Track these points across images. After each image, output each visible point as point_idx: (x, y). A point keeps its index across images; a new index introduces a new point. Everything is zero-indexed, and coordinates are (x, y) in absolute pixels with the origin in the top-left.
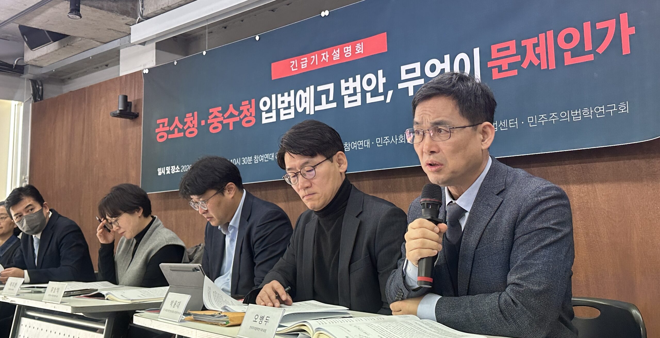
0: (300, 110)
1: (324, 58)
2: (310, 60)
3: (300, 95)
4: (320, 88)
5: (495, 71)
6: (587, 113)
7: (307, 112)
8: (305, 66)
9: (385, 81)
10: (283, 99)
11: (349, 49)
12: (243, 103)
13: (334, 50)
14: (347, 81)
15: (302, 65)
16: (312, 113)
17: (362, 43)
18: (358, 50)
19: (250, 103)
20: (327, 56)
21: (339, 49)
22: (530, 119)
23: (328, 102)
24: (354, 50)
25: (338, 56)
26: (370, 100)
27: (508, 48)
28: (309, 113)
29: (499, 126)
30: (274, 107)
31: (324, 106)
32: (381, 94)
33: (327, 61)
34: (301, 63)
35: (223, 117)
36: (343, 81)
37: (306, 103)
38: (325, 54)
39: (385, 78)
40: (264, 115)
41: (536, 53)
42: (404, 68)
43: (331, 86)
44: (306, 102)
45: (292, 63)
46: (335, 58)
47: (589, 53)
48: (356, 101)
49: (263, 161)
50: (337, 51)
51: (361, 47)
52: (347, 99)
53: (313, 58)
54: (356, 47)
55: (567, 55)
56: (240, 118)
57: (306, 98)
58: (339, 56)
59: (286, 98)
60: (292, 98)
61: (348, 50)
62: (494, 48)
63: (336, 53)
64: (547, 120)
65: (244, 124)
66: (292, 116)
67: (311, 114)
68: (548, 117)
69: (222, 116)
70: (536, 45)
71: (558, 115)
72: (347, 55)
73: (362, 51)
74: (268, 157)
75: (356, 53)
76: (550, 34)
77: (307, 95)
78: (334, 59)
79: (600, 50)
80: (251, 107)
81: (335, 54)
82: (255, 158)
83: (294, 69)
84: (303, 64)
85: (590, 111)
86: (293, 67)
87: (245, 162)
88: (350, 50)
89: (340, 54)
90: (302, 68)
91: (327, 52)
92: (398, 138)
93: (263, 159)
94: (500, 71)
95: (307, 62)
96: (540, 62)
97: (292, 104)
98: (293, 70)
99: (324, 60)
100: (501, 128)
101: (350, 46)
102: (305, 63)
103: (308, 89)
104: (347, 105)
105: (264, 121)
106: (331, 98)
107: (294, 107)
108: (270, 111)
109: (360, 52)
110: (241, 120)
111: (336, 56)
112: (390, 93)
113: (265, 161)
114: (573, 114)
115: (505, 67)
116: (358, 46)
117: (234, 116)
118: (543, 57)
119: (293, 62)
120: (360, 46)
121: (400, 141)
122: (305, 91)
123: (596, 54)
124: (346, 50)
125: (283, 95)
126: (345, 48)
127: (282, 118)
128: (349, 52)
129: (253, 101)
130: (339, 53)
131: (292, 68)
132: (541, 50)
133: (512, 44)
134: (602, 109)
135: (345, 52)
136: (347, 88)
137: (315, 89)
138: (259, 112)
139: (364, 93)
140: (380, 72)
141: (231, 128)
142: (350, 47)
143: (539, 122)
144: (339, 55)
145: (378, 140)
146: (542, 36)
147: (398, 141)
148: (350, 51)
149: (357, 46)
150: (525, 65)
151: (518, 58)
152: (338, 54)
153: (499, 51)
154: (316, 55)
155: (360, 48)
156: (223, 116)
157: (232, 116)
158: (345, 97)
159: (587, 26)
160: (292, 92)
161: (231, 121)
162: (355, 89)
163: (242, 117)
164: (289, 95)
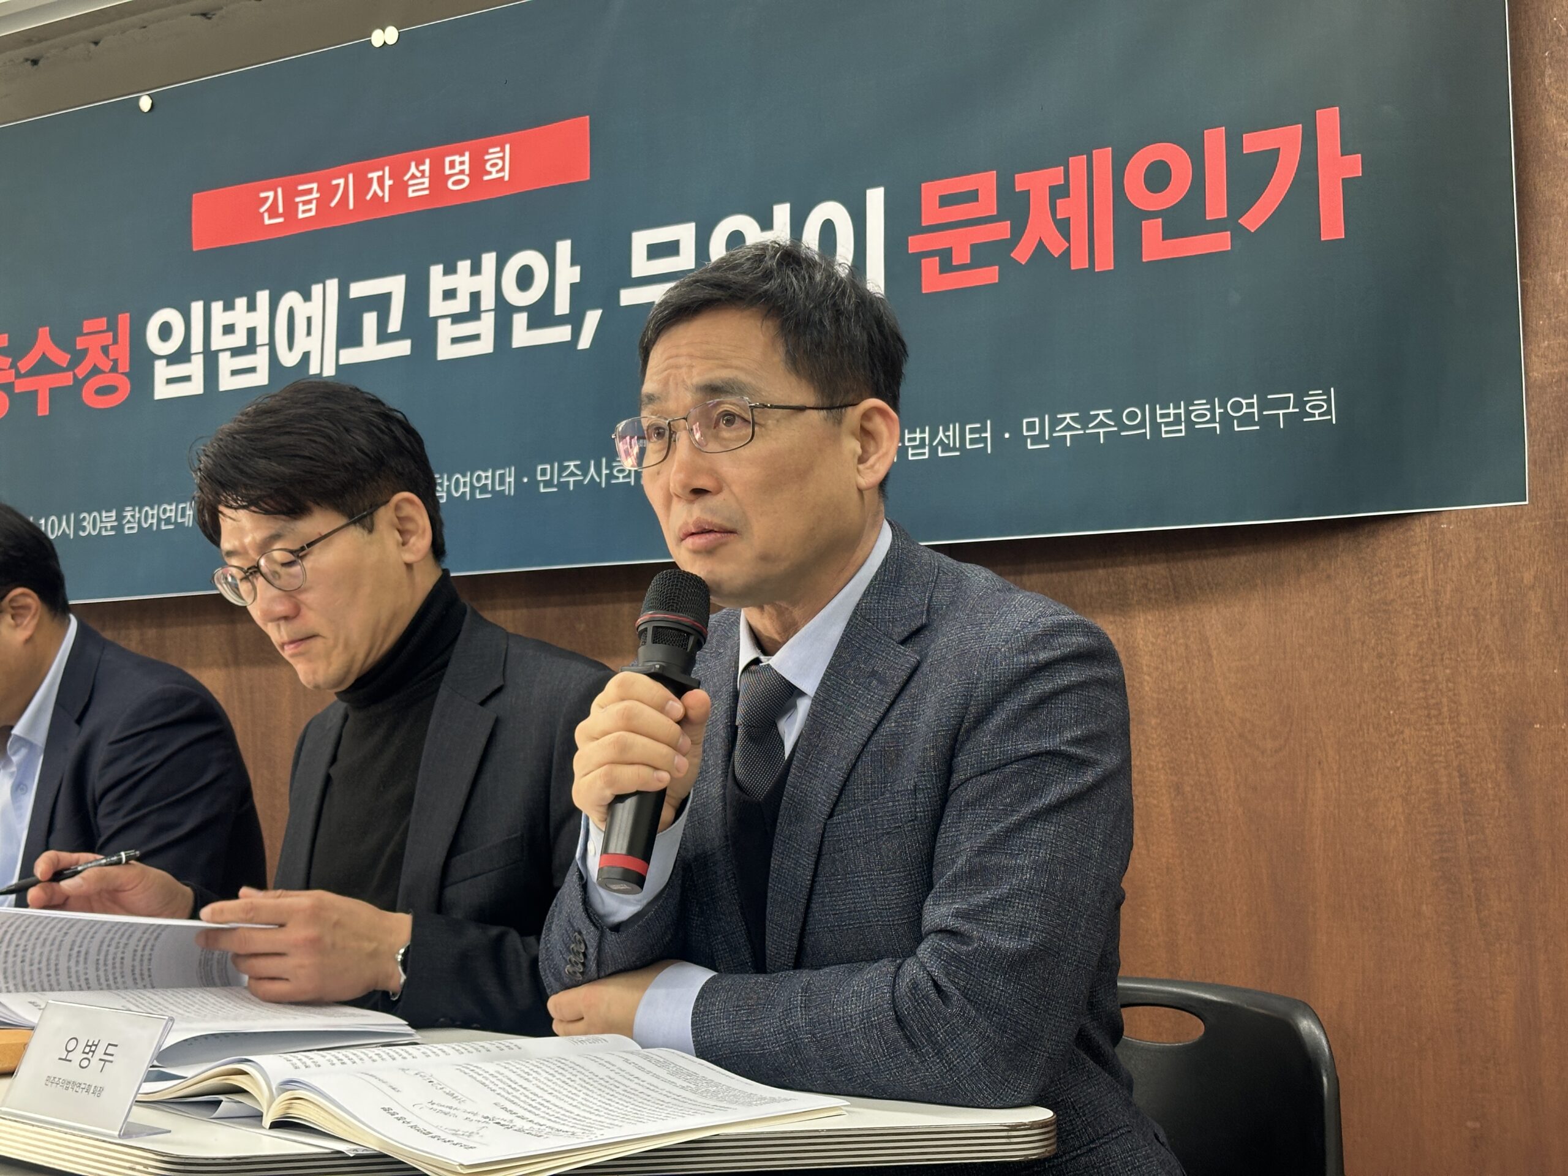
0: (289, 359)
1: (375, 186)
2: (327, 192)
3: (291, 312)
4: (359, 289)
5: (929, 266)
6: (1205, 415)
7: (314, 369)
8: (310, 210)
9: (577, 280)
10: (229, 318)
11: (462, 163)
12: (88, 326)
13: (413, 164)
14: (450, 270)
15: (301, 208)
16: (329, 371)
17: (507, 147)
18: (494, 170)
19: (112, 327)
20: (388, 183)
21: (427, 161)
22: (1032, 426)
23: (383, 337)
24: (478, 168)
25: (423, 183)
26: (523, 336)
27: (972, 196)
28: (318, 372)
29: (934, 444)
30: (197, 345)
31: (370, 351)
32: (561, 321)
33: (387, 199)
34: (298, 199)
35: (13, 371)
36: (436, 271)
37: (309, 338)
38: (380, 173)
39: (577, 269)
40: (162, 371)
41: (1058, 217)
42: (641, 240)
43: (395, 285)
44: (309, 333)
45: (267, 198)
46: (414, 191)
47: (1217, 226)
48: (476, 337)
49: (155, 528)
50: (421, 168)
51: (503, 159)
52: (446, 331)
53: (338, 185)
54: (487, 157)
55: (1152, 229)
56: (75, 375)
57: (309, 319)
58: (426, 185)
59: (240, 315)
60: (260, 319)
61: (458, 168)
62: (931, 191)
63: (418, 174)
64: (1082, 432)
65: (89, 397)
66: (261, 378)
67: (326, 374)
68: (1085, 420)
69: (10, 368)
70: (1059, 192)
71: (1116, 417)
72: (456, 183)
73: (506, 175)
74: (173, 514)
75: (486, 178)
76: (1104, 157)
77: (313, 308)
78: (411, 194)
79: (1253, 220)
80: (115, 341)
81: (413, 177)
82: (129, 514)
83: (270, 218)
84: (305, 203)
85: (1212, 411)
86: (266, 211)
87: (89, 528)
88: (466, 167)
89: (430, 177)
90: (301, 216)
91: (387, 169)
92: (609, 467)
93: (155, 521)
94: (947, 266)
95: (317, 199)
96: (1067, 245)
97: (262, 337)
98: (267, 221)
99: (375, 193)
100: (940, 448)
101: (467, 154)
102: (309, 202)
103: (316, 290)
104: (446, 351)
105: (162, 391)
106: (395, 324)
107: (267, 348)
108: (182, 355)
109: (500, 175)
110: (79, 383)
111: (419, 185)
112: (593, 318)
113: (163, 527)
114: (1163, 416)
115: (962, 256)
116: (493, 155)
117: (56, 369)
118: (1079, 230)
119: (271, 194)
120: (501, 155)
121: (617, 478)
122: (307, 297)
123: (1239, 232)
124: (452, 165)
125: (229, 307)
126: (448, 160)
127: (227, 383)
128: (462, 172)
129: (124, 320)
130: (427, 173)
131: (266, 215)
132: (1072, 207)
133: (986, 182)
134: (1250, 405)
135: (448, 172)
136: (450, 294)
137: (343, 291)
138: (144, 361)
139: (504, 311)
140: (564, 248)
141: (43, 409)
142: (466, 158)
143: (1055, 435)
144: (426, 180)
145: (545, 472)
146: (1078, 163)
147: (610, 476)
148: (467, 172)
149: (488, 154)
150: (1022, 254)
151: (1002, 230)
152: (423, 176)
153: (946, 201)
154: (351, 176)
155: (500, 163)
156: (13, 365)
157: (45, 366)
158: (441, 322)
159: (1215, 140)
160: (263, 297)
161: (44, 384)
162: (475, 297)
163: (82, 371)
164: (252, 307)
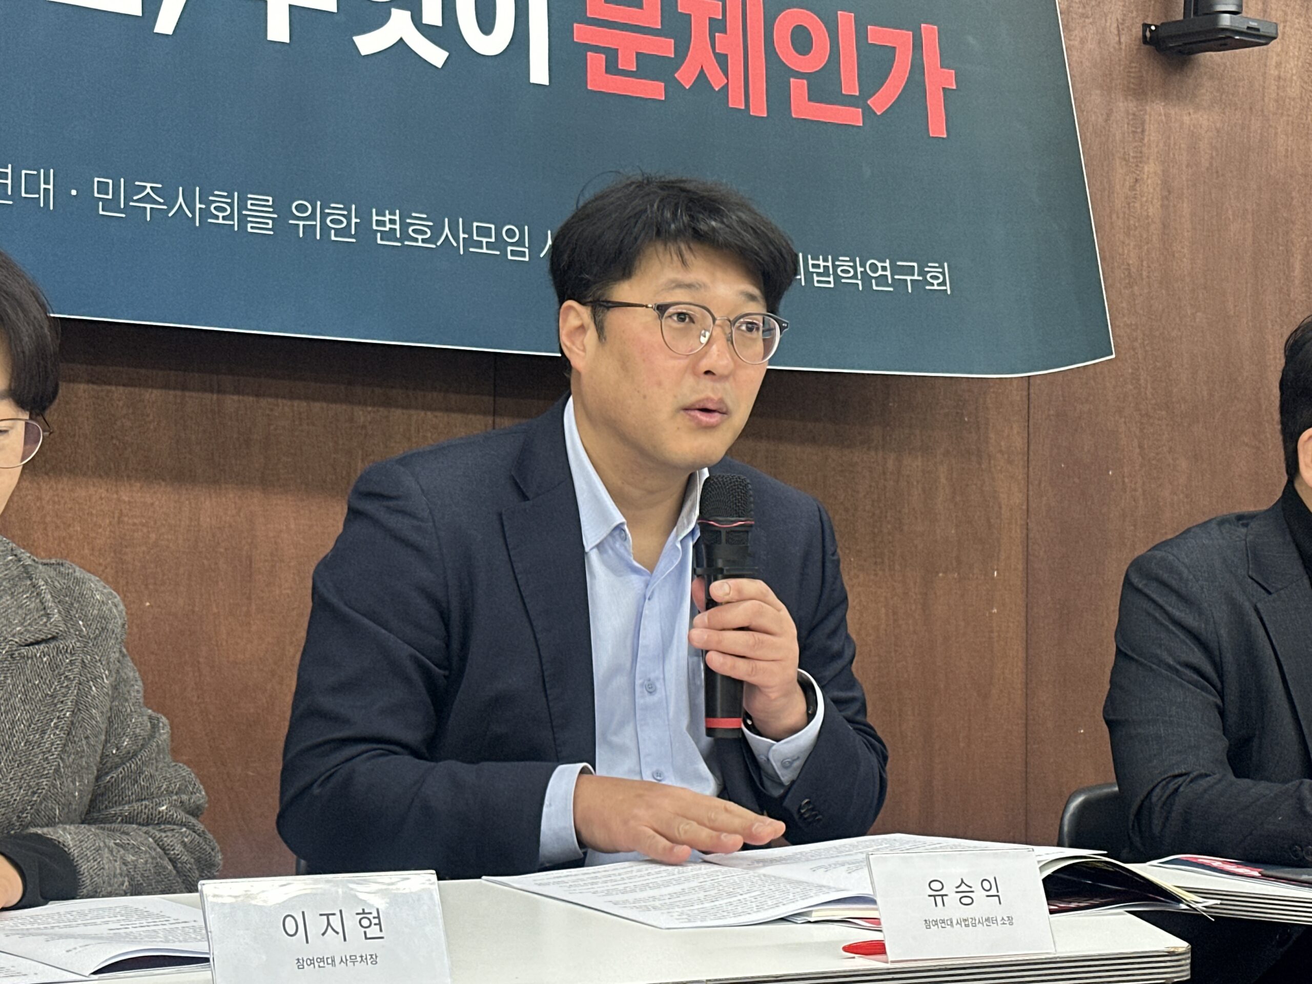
5: (596, 62)
41: (717, 51)
47: (851, 101)
55: (799, 89)
70: (718, 26)
76: (756, 6)
79: (878, 104)
85: (855, 268)
94: (612, 67)
96: (725, 81)
115: (627, 62)
118: (736, 68)
123: (868, 111)
132: (728, 43)
134: (884, 268)
145: (104, 188)
147: (205, 213)
150: (686, 76)
151: (666, 47)
159: (846, 23)
